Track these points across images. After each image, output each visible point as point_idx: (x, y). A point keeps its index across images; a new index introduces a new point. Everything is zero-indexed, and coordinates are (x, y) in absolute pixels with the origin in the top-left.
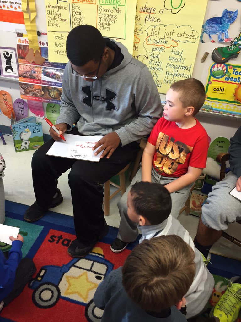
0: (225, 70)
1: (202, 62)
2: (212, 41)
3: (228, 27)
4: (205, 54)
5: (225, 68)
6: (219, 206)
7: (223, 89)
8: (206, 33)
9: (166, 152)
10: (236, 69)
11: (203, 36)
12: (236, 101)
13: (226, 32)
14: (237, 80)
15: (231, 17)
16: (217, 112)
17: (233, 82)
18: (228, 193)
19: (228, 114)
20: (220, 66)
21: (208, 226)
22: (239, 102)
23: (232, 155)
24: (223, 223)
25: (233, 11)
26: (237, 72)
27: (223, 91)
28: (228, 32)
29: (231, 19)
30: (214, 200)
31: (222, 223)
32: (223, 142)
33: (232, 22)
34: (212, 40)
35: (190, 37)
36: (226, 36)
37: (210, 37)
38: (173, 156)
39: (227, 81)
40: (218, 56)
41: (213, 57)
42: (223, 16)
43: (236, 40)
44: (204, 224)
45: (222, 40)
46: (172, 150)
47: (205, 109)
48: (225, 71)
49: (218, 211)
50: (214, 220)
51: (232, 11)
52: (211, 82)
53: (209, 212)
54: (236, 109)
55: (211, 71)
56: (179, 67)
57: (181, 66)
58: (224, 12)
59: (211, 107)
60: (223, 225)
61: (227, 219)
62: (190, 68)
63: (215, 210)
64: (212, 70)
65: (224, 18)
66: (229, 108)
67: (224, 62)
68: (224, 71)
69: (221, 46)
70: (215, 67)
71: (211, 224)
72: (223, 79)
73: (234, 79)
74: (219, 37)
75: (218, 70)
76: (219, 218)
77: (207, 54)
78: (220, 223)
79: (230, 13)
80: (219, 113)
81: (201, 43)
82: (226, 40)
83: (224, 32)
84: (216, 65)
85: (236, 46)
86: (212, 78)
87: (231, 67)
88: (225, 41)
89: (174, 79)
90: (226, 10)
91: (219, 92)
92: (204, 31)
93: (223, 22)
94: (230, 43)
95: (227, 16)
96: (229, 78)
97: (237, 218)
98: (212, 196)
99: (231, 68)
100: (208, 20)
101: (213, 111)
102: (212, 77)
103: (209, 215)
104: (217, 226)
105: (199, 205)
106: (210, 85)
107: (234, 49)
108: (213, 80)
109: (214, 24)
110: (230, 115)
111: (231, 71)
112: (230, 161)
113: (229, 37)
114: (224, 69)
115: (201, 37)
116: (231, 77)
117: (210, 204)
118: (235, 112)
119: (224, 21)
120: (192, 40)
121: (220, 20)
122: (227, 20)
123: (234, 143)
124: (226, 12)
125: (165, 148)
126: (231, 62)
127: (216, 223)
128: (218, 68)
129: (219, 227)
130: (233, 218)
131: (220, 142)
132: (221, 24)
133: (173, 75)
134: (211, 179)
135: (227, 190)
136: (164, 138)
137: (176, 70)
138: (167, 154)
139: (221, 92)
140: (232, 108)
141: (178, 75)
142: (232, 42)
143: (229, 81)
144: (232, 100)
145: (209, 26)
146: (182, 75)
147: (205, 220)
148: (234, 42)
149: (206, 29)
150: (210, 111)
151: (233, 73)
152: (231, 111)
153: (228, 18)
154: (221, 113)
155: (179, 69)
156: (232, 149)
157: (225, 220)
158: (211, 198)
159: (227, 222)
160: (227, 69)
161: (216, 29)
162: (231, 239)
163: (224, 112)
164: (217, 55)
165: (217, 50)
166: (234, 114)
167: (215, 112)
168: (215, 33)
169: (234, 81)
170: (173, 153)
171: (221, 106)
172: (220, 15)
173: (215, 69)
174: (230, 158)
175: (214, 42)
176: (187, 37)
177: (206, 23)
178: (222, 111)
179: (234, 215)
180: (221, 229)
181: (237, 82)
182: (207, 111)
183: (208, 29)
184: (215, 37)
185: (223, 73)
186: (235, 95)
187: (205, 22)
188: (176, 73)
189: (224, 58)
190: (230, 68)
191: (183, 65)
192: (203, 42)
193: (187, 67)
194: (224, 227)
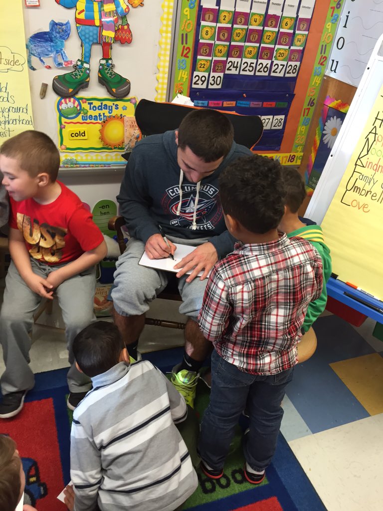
0: (78, 106)
1: (42, 99)
2: (46, 67)
3: (62, 45)
4: (42, 86)
5: (77, 103)
6: (131, 284)
7: (84, 133)
8: (34, 55)
9: (33, 240)
10: (92, 103)
11: (30, 60)
12: (106, 146)
13: (62, 52)
14: (98, 117)
15: (63, 31)
16: (86, 167)
17: (93, 121)
18: (137, 263)
19: (101, 167)
20: (70, 101)
21: (127, 314)
22: (110, 147)
23: (127, 217)
24: (143, 302)
25: (63, 22)
26: (95, 106)
27: (85, 136)
28: (65, 52)
29: (63, 33)
30: (124, 279)
31: (141, 304)
32: (107, 206)
33: (66, 38)
34: (46, 65)
35: (12, 63)
36: (64, 58)
37: (42, 61)
38: (47, 244)
39: (85, 121)
40: (62, 88)
41: (56, 90)
42: (52, 29)
43: (79, 63)
44: (121, 314)
45: (60, 64)
46: (42, 236)
47: (69, 166)
48: (79, 108)
49: (132, 290)
50: (131, 304)
51: (61, 23)
52: (65, 126)
53: (122, 296)
54: (109, 158)
55: (59, 110)
56: (9, 110)
57: (11, 108)
58: (50, 24)
59: (77, 161)
60: (143, 306)
61: (145, 296)
62: (27, 110)
63: (129, 291)
64: (60, 108)
65: (54, 33)
66: (99, 158)
67: (73, 95)
68: (77, 108)
69: (62, 72)
70: (62, 103)
71: (129, 309)
72: (79, 119)
73: (93, 118)
74: (55, 61)
75: (68, 108)
76: (136, 299)
77: (45, 86)
78: (139, 305)
79: (60, 25)
80: (89, 167)
81: (32, 71)
82: (66, 63)
83: (59, 52)
84: (63, 101)
85: (82, 72)
86: (63, 120)
87: (84, 100)
88: (66, 65)
89: (7, 129)
90: (53, 21)
91: (79, 138)
92: (30, 54)
93: (54, 39)
94: (72, 68)
95: (57, 30)
96: (87, 116)
97: (157, 290)
98: (119, 274)
99: (86, 102)
100: (31, 37)
101: (80, 167)
102: (62, 118)
103: (123, 300)
104: (137, 309)
105: (104, 301)
106: (63, 129)
107: (80, 75)
108: (65, 122)
109: (42, 41)
110: (105, 166)
111: (86, 106)
112: (127, 225)
113: (69, 59)
114: (76, 105)
115: (28, 62)
116: (88, 115)
117: (120, 286)
118: (109, 162)
119: (55, 37)
120: (15, 67)
121: (49, 35)
122: (58, 35)
123: (123, 201)
124: (54, 24)
125: (31, 235)
126: (82, 94)
127: (136, 307)
128: (67, 104)
129: (139, 310)
130: (151, 293)
131: (103, 207)
132: (52, 41)
133: (3, 122)
134: (109, 261)
135: (134, 261)
136: (25, 221)
137: (6, 114)
138: (37, 241)
139: (82, 137)
140: (105, 158)
141: (11, 122)
142: (75, 67)
143: (88, 121)
144: (100, 146)
145: (36, 45)
146: (18, 122)
147: (120, 308)
148: (77, 65)
149: (32, 50)
150: (77, 167)
151: (90, 109)
152: (104, 161)
153: (59, 33)
154: (93, 167)
155: (11, 113)
156: (124, 210)
157: (144, 299)
158: (119, 278)
159: (147, 301)
160: (80, 104)
161: (47, 49)
162: (157, 322)
163: (96, 164)
164: (60, 87)
165: (58, 79)
166: (109, 165)
167: (83, 167)
168: (47, 55)
169: (94, 119)
170: (45, 240)
171: (89, 158)
172: (47, 29)
173: (63, 106)
174: (125, 221)
175: (49, 67)
176: (8, 64)
177: (30, 42)
178: (93, 164)
179: (152, 288)
180: (143, 312)
181: (99, 121)
182: (72, 167)
183: (35, 50)
184: (49, 61)
185: (76, 111)
186: (102, 138)
187: (29, 40)
188: (7, 119)
189: (71, 90)
190: (83, 103)
191: (15, 106)
192: (34, 69)
193: (21, 109)
194: (145, 308)
